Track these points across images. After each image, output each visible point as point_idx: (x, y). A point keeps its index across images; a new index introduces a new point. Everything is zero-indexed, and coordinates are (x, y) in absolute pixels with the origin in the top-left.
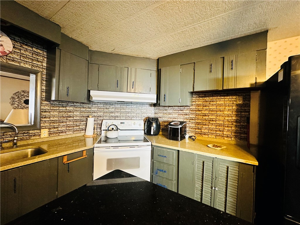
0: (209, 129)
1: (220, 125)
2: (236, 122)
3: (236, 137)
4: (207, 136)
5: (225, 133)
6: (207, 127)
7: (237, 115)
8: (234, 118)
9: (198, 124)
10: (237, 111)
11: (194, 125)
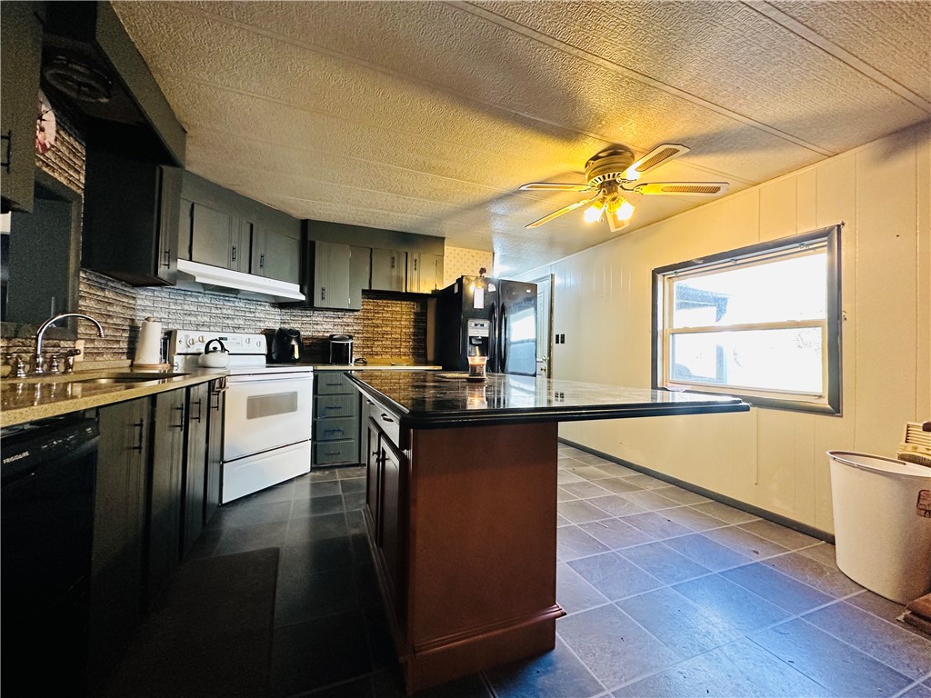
0: (384, 347)
1: (396, 340)
2: (414, 335)
3: (414, 354)
4: (380, 357)
5: (402, 350)
6: (380, 343)
7: (415, 326)
8: (411, 330)
9: (367, 339)
10: (415, 322)
11: (360, 342)
